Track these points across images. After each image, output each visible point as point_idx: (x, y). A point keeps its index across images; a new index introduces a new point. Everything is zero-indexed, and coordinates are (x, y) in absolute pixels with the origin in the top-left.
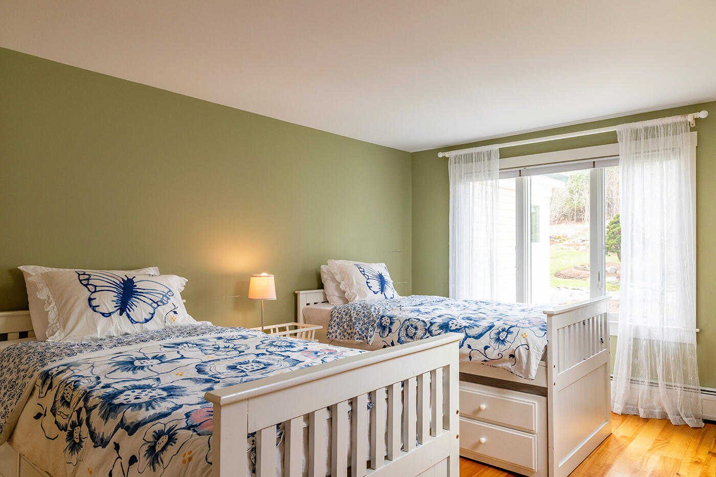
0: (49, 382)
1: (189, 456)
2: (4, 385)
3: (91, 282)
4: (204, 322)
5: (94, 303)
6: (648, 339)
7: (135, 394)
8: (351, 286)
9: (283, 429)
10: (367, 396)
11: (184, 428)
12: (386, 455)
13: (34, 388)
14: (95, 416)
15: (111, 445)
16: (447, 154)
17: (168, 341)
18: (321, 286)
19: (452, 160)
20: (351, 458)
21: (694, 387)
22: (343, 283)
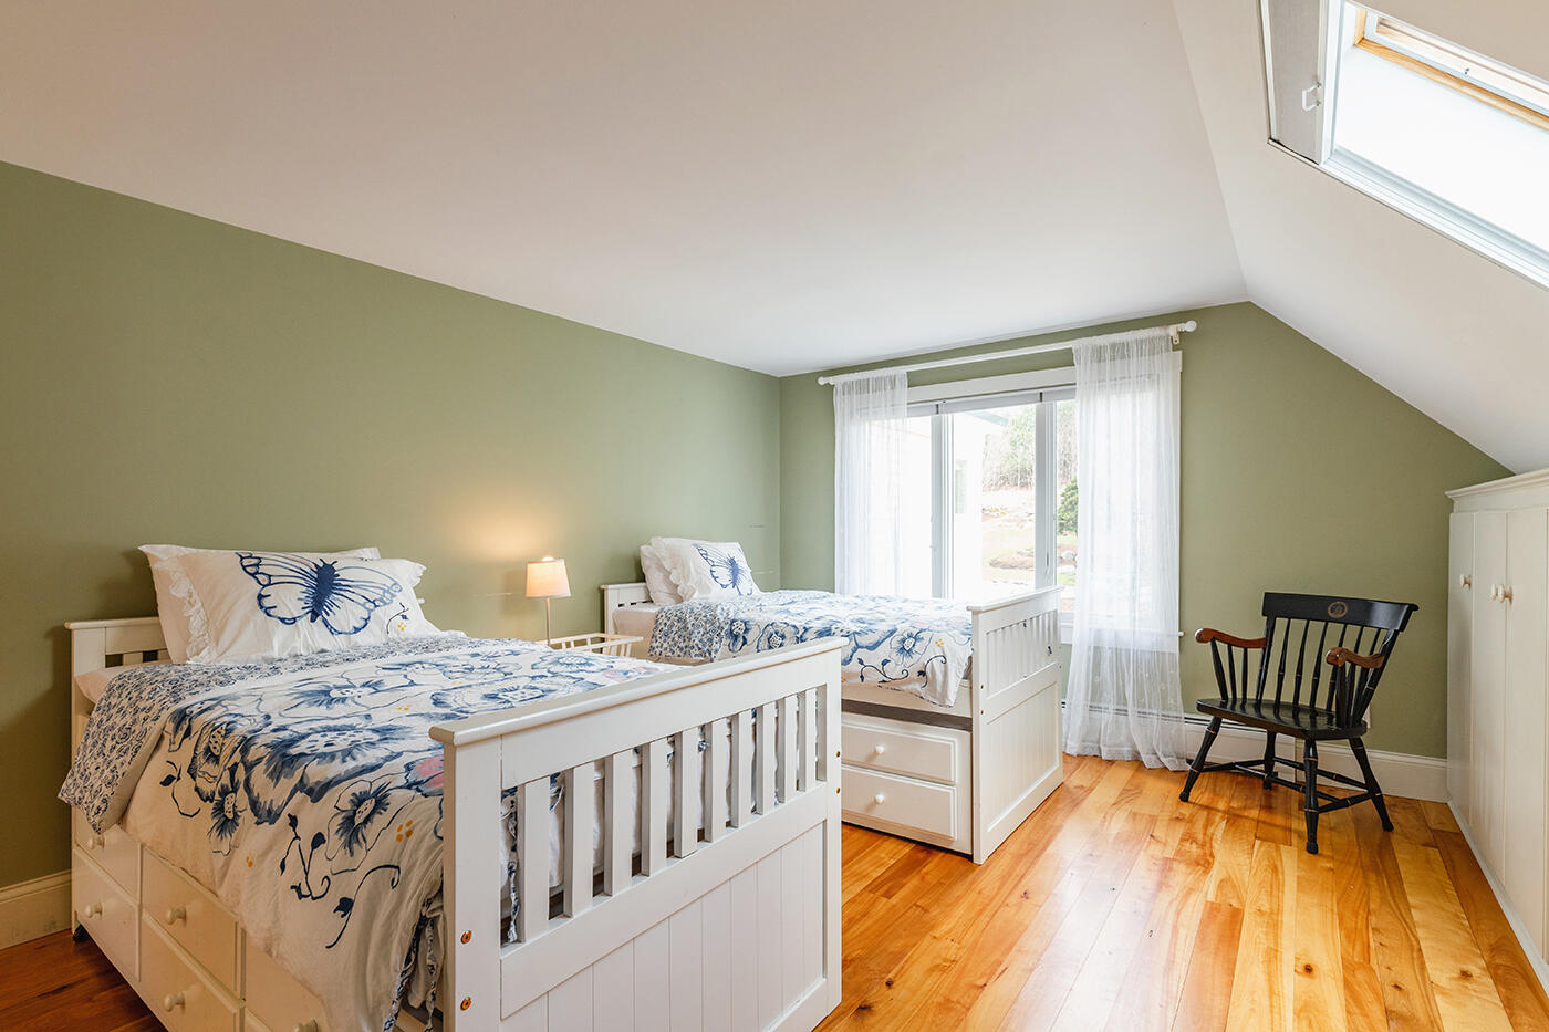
0: (185, 727)
1: (408, 829)
2: (111, 734)
3: (261, 569)
4: (453, 632)
5: (267, 603)
6: (1114, 647)
7: (327, 738)
8: (686, 577)
9: (561, 783)
10: (698, 731)
11: (401, 787)
12: (728, 820)
13: (162, 737)
14: (259, 776)
15: (284, 819)
16: (831, 380)
17: (391, 660)
18: (641, 578)
19: (839, 388)
20: (673, 827)
21: (1175, 714)
22: (674, 572)
